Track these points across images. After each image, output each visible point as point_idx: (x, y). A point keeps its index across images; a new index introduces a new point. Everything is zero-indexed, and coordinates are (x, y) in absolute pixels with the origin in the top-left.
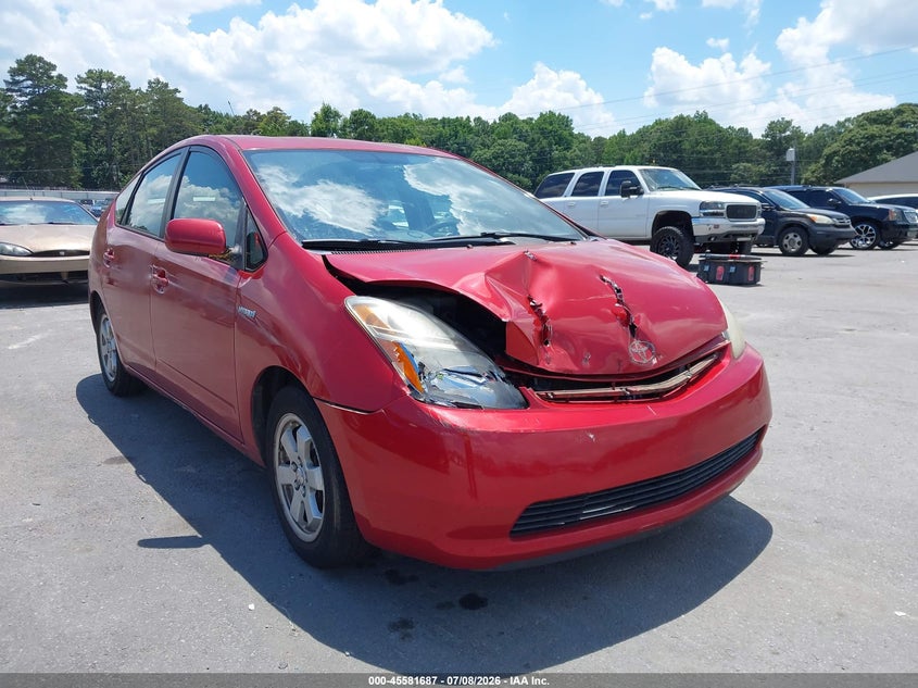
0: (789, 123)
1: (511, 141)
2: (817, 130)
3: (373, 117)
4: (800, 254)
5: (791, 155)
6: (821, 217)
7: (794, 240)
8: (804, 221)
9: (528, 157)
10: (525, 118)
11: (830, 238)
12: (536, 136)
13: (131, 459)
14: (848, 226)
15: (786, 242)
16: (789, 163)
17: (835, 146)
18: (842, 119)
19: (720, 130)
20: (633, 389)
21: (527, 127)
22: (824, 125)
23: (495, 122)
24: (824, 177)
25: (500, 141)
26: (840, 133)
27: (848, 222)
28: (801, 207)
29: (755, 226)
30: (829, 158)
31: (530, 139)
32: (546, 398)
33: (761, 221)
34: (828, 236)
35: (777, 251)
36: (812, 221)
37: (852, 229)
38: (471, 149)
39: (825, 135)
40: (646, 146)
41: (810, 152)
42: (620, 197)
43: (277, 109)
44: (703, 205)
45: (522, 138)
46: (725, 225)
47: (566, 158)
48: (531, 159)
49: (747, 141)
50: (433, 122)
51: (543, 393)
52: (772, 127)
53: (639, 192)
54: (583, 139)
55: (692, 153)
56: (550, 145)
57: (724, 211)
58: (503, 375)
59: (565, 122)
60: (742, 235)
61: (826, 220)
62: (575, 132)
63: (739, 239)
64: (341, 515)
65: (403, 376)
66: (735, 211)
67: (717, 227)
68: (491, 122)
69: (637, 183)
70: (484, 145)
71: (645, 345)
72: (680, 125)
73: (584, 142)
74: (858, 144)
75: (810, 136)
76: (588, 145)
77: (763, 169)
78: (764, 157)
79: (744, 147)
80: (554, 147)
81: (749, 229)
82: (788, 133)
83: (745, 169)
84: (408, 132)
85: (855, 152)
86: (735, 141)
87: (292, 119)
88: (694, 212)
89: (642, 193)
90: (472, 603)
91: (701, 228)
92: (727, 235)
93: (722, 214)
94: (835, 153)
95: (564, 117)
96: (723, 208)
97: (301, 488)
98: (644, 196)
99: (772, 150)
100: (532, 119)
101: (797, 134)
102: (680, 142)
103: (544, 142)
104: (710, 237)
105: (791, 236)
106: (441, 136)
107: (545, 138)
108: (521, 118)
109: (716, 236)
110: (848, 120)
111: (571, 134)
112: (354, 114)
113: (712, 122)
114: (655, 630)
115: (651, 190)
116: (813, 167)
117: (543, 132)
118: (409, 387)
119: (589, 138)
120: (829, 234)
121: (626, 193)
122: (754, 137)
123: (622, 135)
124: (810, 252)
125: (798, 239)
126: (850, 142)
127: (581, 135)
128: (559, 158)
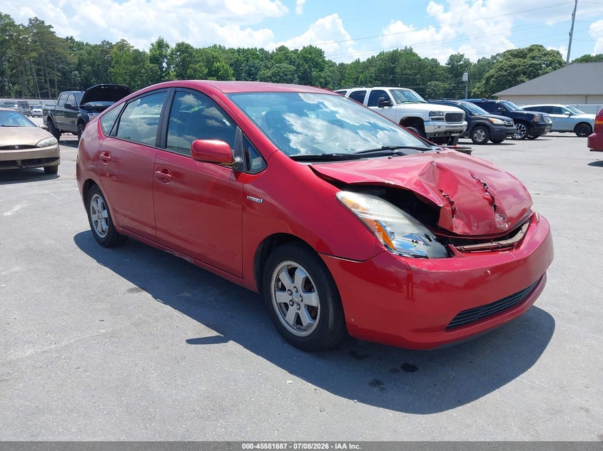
0: (462, 56)
1: (285, 65)
2: (479, 61)
3: (192, 48)
4: (484, 143)
5: (465, 77)
6: (497, 120)
7: (481, 135)
8: (487, 122)
9: (296, 76)
10: (293, 50)
11: (502, 133)
12: (301, 62)
13: (144, 289)
14: (512, 126)
15: (475, 135)
16: (464, 82)
17: (492, 72)
18: (495, 55)
19: (419, 60)
20: (501, 242)
21: (295, 56)
22: (483, 58)
23: (273, 52)
24: (485, 91)
25: (277, 65)
26: (493, 63)
27: (512, 123)
28: (485, 114)
29: (461, 126)
30: (488, 79)
31: (297, 64)
32: (460, 250)
33: (465, 123)
34: (501, 132)
35: (470, 141)
36: (492, 122)
37: (515, 127)
38: (258, 69)
39: (484, 65)
40: (373, 70)
41: (475, 75)
42: (377, 107)
43: (124, 41)
44: (431, 113)
45: (291, 63)
46: (444, 126)
47: (321, 77)
48: (298, 77)
49: (436, 67)
50: (232, 51)
51: (458, 247)
52: (452, 58)
53: (390, 105)
54: (332, 64)
55: (402, 75)
56: (310, 67)
57: (444, 117)
58: (435, 237)
59: (320, 53)
60: (453, 132)
61: (500, 122)
62: (326, 59)
63: (453, 135)
64: (334, 320)
65: (381, 240)
66: (451, 117)
67: (439, 127)
68: (271, 52)
69: (388, 98)
70: (267, 67)
71: (501, 216)
72: (394, 57)
73: (332, 66)
74: (506, 71)
75: (475, 65)
76: (335, 68)
77: (447, 86)
78: (447, 78)
79: (435, 71)
80: (313, 69)
81: (458, 128)
82: (462, 62)
83: (436, 86)
84: (216, 58)
85: (504, 76)
86: (429, 67)
87: (135, 48)
88: (425, 118)
89: (392, 105)
90: (410, 368)
91: (430, 128)
92: (446, 132)
93: (442, 119)
94: (492, 76)
95: (318, 49)
96: (443, 115)
97: (295, 305)
98: (393, 107)
99: (452, 73)
100: (297, 50)
101: (467, 63)
102: (394, 67)
103: (306, 66)
104: (435, 134)
105: (479, 131)
106: (237, 61)
107: (306, 63)
108: (291, 50)
109: (439, 133)
110: (498, 55)
111: (324, 61)
112: (179, 45)
113: (415, 55)
114: (518, 378)
115: (398, 103)
116: (478, 85)
117: (305, 59)
118: (385, 246)
119: (335, 64)
120: (501, 131)
121: (381, 105)
122: (441, 64)
123: (358, 62)
124: (489, 142)
125: (483, 134)
126: (501, 69)
127: (330, 61)
128: (316, 77)
